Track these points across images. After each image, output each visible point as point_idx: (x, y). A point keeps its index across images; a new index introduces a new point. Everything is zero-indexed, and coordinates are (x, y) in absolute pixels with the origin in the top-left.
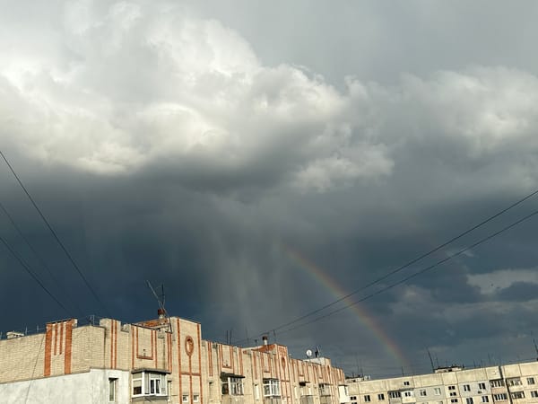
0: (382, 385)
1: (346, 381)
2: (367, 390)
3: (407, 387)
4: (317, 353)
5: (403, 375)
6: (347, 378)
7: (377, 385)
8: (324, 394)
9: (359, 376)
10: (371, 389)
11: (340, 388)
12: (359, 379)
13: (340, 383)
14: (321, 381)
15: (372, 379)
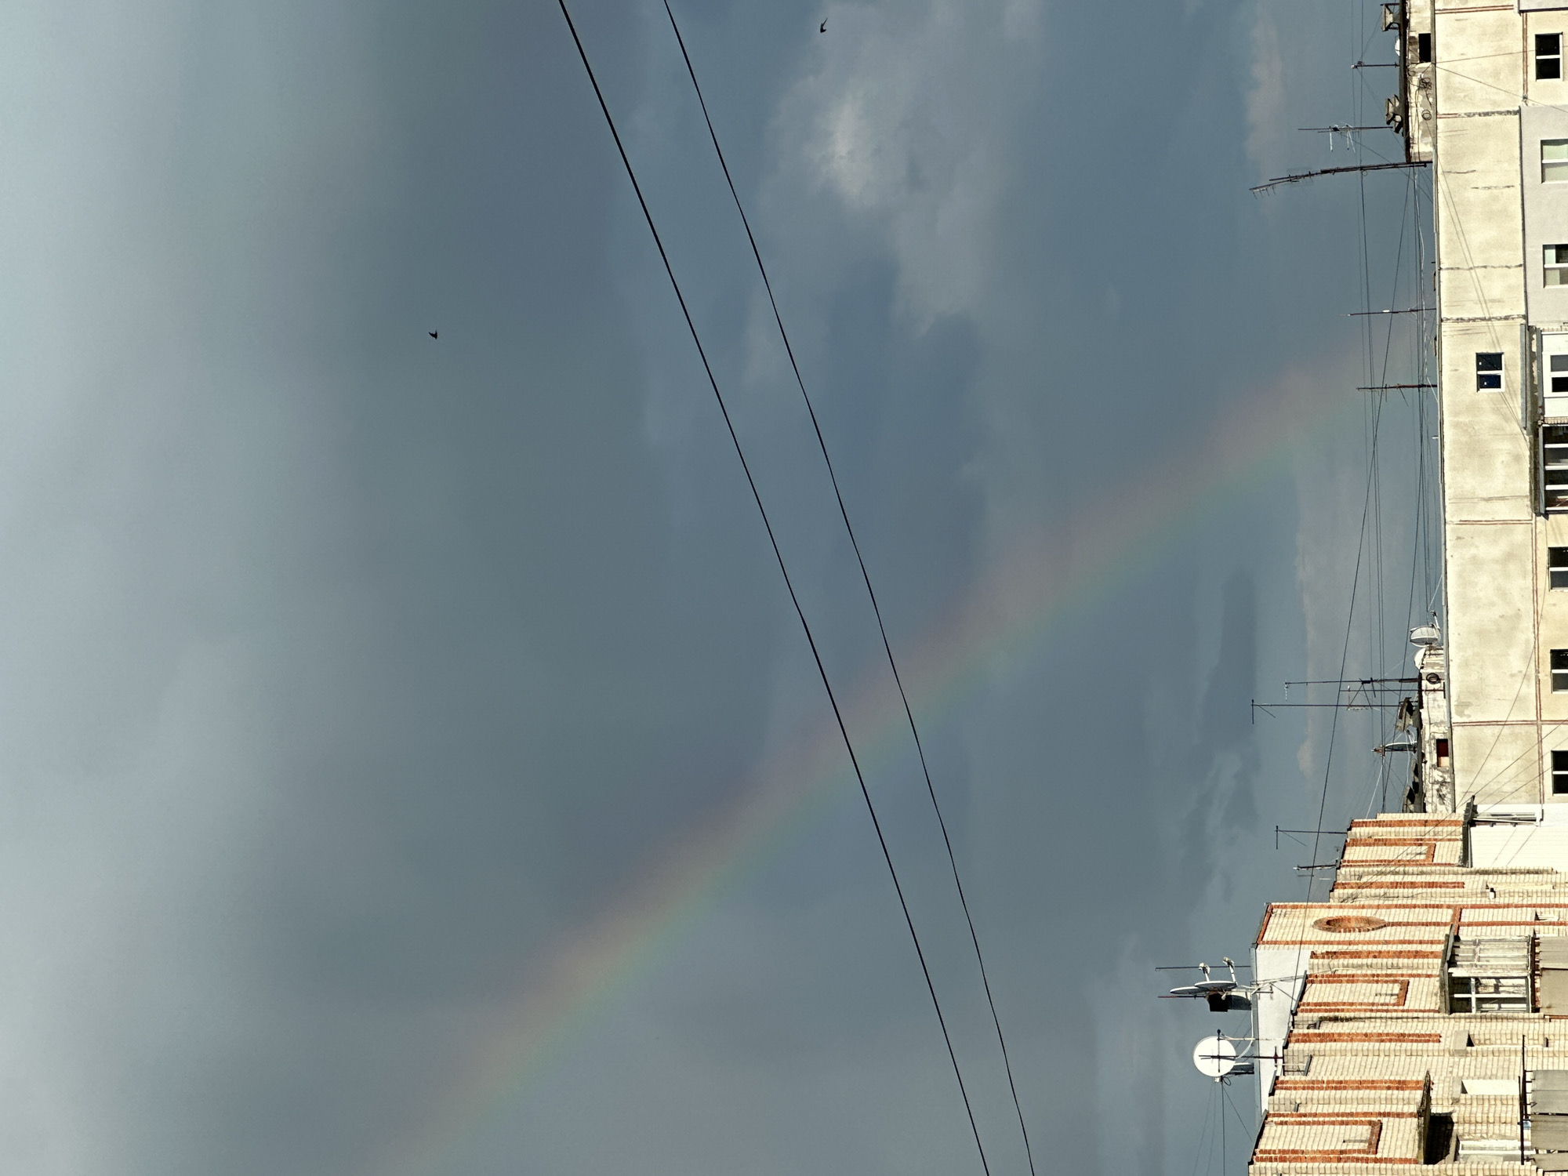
0: (1488, 548)
1: (1436, 809)
2: (1516, 661)
3: (1512, 373)
4: (1220, 1001)
5: (1427, 386)
6: (1415, 796)
7: (1484, 584)
8: (1513, 987)
9: (1412, 709)
10: (1505, 629)
11: (1481, 858)
12: (1434, 709)
13: (1448, 852)
14: (1426, 993)
15: (1436, 613)
